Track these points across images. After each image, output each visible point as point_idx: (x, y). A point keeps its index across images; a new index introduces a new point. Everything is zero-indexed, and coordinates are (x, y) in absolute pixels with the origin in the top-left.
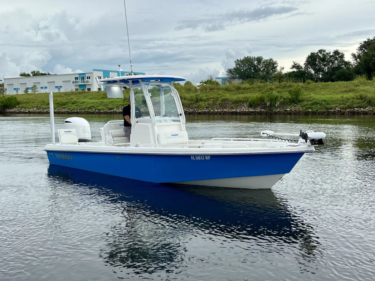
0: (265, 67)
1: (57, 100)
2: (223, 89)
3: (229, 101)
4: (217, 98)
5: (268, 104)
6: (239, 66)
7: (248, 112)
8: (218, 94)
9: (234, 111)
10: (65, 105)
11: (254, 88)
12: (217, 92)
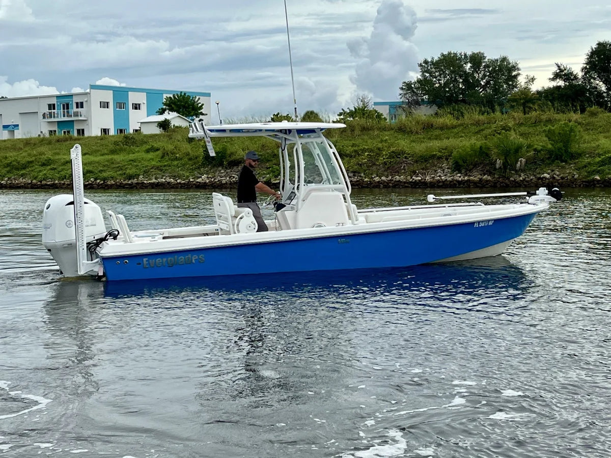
0: (489, 76)
1: (6, 158)
2: (392, 129)
3: (406, 157)
4: (379, 149)
5: (499, 163)
6: (431, 76)
7: (451, 182)
8: (382, 141)
9: (419, 180)
10: (24, 168)
11: (465, 126)
12: (378, 136)
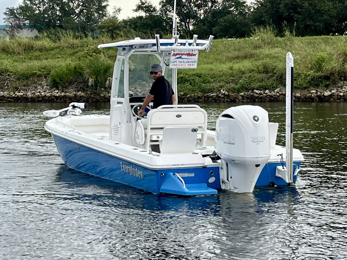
0: (82, 6)
3: (9, 75)
5: (91, 81)
6: (31, 3)
9: (21, 95)
11: (61, 49)
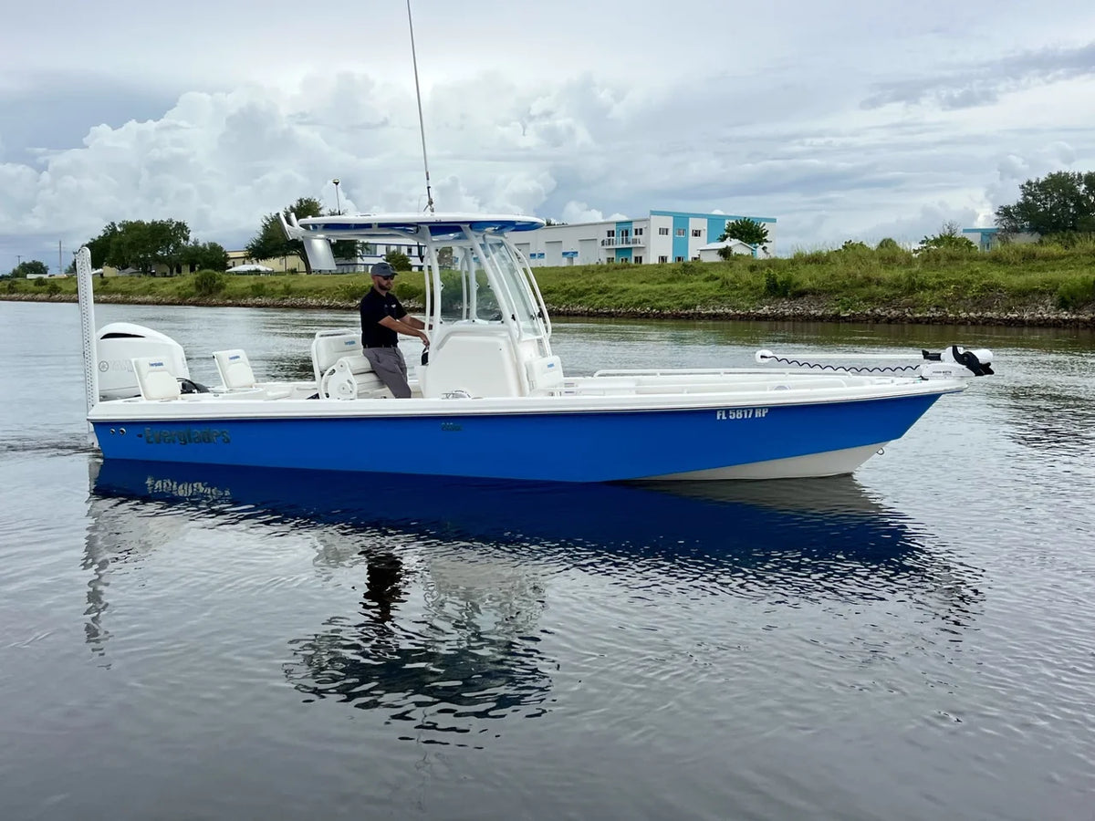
1: (565, 285)
2: (985, 259)
3: (1000, 291)
4: (968, 281)
6: (1034, 199)
7: (1055, 320)
8: (972, 272)
9: (1016, 318)
10: (582, 296)
11: (1075, 257)
12: (968, 266)
